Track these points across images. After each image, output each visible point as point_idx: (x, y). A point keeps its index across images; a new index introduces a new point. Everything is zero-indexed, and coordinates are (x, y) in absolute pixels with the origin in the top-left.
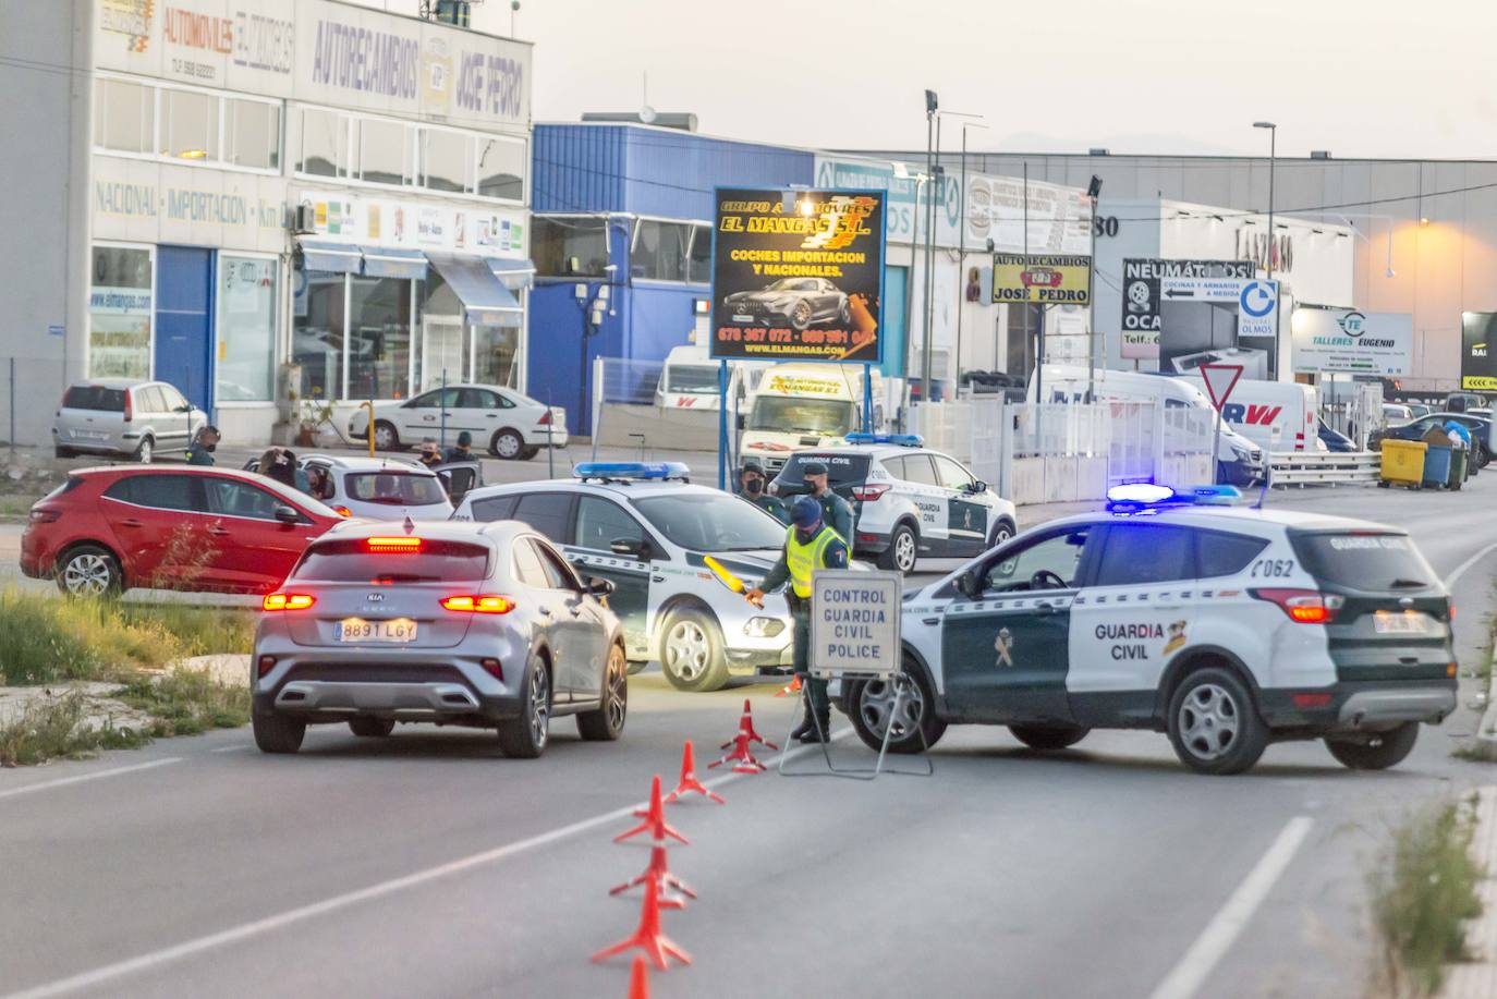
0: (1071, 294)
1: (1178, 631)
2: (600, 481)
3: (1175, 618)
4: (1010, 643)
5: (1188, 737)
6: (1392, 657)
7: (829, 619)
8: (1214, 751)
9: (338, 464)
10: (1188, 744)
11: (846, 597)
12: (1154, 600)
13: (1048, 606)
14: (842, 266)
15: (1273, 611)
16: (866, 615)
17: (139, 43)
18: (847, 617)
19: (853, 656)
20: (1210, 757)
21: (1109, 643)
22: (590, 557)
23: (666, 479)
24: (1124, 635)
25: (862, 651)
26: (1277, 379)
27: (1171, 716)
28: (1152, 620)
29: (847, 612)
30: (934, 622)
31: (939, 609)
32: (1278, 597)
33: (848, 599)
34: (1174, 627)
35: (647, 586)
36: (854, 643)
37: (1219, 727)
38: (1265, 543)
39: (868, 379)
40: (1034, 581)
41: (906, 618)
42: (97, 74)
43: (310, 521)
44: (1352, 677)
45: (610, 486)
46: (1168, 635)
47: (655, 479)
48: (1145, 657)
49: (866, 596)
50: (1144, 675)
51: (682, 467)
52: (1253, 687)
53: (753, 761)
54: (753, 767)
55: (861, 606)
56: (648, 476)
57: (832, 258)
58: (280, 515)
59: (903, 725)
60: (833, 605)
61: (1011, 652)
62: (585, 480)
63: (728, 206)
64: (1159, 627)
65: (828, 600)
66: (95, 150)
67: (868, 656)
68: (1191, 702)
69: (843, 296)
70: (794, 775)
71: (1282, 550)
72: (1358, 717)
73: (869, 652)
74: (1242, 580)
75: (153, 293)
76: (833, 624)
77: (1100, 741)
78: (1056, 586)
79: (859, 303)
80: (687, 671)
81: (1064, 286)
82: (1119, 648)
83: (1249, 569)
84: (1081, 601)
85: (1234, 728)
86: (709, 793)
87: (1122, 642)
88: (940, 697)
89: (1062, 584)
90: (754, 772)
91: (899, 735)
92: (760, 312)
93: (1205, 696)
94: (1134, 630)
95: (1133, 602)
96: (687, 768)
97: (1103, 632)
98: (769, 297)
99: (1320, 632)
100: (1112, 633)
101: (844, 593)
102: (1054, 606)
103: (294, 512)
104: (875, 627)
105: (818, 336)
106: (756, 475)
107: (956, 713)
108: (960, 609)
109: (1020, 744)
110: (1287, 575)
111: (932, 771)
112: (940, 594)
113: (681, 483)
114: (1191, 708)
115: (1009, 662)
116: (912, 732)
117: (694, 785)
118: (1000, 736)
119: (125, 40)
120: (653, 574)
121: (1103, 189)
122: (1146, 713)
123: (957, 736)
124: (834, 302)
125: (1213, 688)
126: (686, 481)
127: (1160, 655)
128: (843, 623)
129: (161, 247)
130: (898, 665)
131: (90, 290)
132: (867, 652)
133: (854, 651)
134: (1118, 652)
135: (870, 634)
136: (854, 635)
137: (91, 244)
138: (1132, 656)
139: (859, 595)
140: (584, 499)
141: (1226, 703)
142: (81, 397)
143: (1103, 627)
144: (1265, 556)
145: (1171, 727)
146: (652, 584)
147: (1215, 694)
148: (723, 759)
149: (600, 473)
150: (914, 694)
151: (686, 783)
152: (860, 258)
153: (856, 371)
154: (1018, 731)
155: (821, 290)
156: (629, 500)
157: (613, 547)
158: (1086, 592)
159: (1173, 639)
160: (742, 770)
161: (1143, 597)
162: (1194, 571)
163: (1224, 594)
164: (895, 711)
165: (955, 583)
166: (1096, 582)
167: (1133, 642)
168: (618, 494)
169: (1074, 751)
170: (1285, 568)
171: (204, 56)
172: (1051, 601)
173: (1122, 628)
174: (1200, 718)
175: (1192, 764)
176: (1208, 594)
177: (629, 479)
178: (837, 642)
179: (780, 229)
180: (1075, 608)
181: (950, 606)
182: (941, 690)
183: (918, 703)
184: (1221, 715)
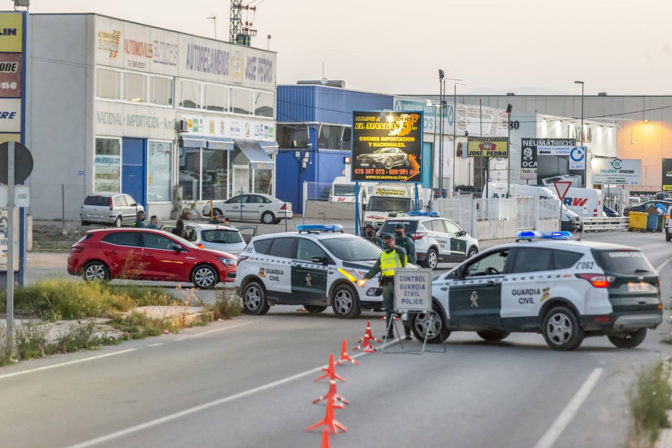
0: (500, 153)
1: (546, 292)
2: (306, 232)
3: (545, 287)
4: (477, 297)
5: (551, 336)
6: (636, 301)
7: (402, 288)
8: (562, 341)
9: (198, 227)
10: (551, 338)
11: (409, 279)
12: (536, 279)
13: (492, 282)
14: (405, 143)
15: (585, 283)
16: (417, 287)
17: (114, 54)
18: (409, 287)
19: (412, 304)
20: (560, 343)
21: (517, 297)
22: (303, 264)
23: (334, 232)
24: (524, 294)
25: (416, 302)
26: (585, 187)
27: (544, 327)
28: (535, 287)
29: (409, 285)
30: (445, 289)
31: (447, 284)
32: (587, 277)
33: (410, 280)
34: (544, 290)
35: (326, 276)
36: (412, 298)
37: (564, 331)
38: (581, 255)
39: (416, 189)
40: (486, 272)
41: (434, 288)
42: (97, 67)
43: (188, 250)
44: (618, 310)
45: (311, 235)
46: (542, 293)
47: (330, 231)
48: (533, 303)
49: (417, 279)
50: (532, 310)
51: (340, 226)
52: (578, 314)
53: (371, 347)
54: (371, 350)
55: (415, 283)
56: (327, 230)
57: (401, 139)
58: (174, 248)
59: (432, 331)
60: (403, 283)
61: (477, 301)
62: (300, 232)
63: (358, 119)
64: (538, 290)
65: (401, 281)
66: (96, 98)
67: (418, 303)
68: (552, 321)
69: (406, 155)
70: (388, 353)
71: (589, 258)
72: (621, 326)
73: (419, 302)
74: (573, 270)
75: (121, 157)
76: (404, 290)
77: (514, 338)
78: (495, 274)
79: (412, 158)
80: (343, 310)
81: (497, 150)
82: (522, 299)
83: (575, 266)
84: (506, 280)
85: (570, 331)
86: (353, 361)
87: (523, 296)
88: (448, 320)
89: (498, 273)
90: (372, 351)
91: (431, 336)
92: (372, 162)
93: (558, 318)
94: (528, 292)
95: (527, 280)
96: (344, 350)
97: (515, 293)
98: (375, 156)
99: (605, 291)
100: (519, 293)
101: (408, 278)
102: (495, 282)
103: (180, 247)
104: (421, 292)
105: (395, 172)
106: (371, 229)
107: (455, 327)
108: (456, 283)
109: (482, 339)
110: (591, 268)
111: (445, 350)
112: (447, 278)
113: (340, 233)
114: (551, 323)
115: (476, 305)
116: (437, 334)
117: (346, 357)
118: (473, 336)
119: (108, 53)
120: (329, 271)
121: (513, 110)
122: (534, 326)
123: (455, 336)
124: (402, 158)
125: (561, 315)
126: (342, 232)
127: (539, 302)
128: (408, 290)
129: (124, 138)
130: (431, 308)
131: (95, 156)
132: (417, 302)
133: (412, 302)
134: (522, 301)
135: (419, 294)
136: (412, 295)
137: (95, 137)
138: (527, 302)
139: (414, 278)
140: (300, 240)
141: (567, 322)
142: (92, 200)
143: (515, 290)
144: (582, 260)
145: (543, 331)
146: (328, 275)
147: (562, 317)
148: (359, 347)
149: (307, 229)
150: (437, 319)
151: (343, 357)
152: (413, 139)
153: (412, 186)
154: (481, 334)
155: (397, 153)
156: (319, 240)
157: (312, 259)
158: (508, 276)
159: (544, 295)
160: (367, 351)
161: (532, 278)
162: (552, 267)
163: (565, 276)
164: (429, 326)
165: (454, 273)
166: (512, 272)
167: (528, 296)
168: (314, 238)
169: (503, 341)
170: (590, 265)
171: (141, 59)
172: (493, 280)
173: (523, 291)
174: (556, 328)
175: (553, 346)
176: (558, 276)
177: (318, 232)
178: (405, 298)
179: (380, 128)
180: (504, 283)
181: (452, 282)
182: (448, 317)
183: (439, 322)
184: (564, 326)
